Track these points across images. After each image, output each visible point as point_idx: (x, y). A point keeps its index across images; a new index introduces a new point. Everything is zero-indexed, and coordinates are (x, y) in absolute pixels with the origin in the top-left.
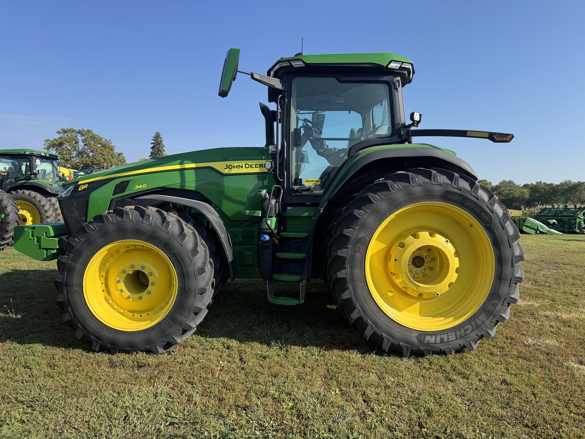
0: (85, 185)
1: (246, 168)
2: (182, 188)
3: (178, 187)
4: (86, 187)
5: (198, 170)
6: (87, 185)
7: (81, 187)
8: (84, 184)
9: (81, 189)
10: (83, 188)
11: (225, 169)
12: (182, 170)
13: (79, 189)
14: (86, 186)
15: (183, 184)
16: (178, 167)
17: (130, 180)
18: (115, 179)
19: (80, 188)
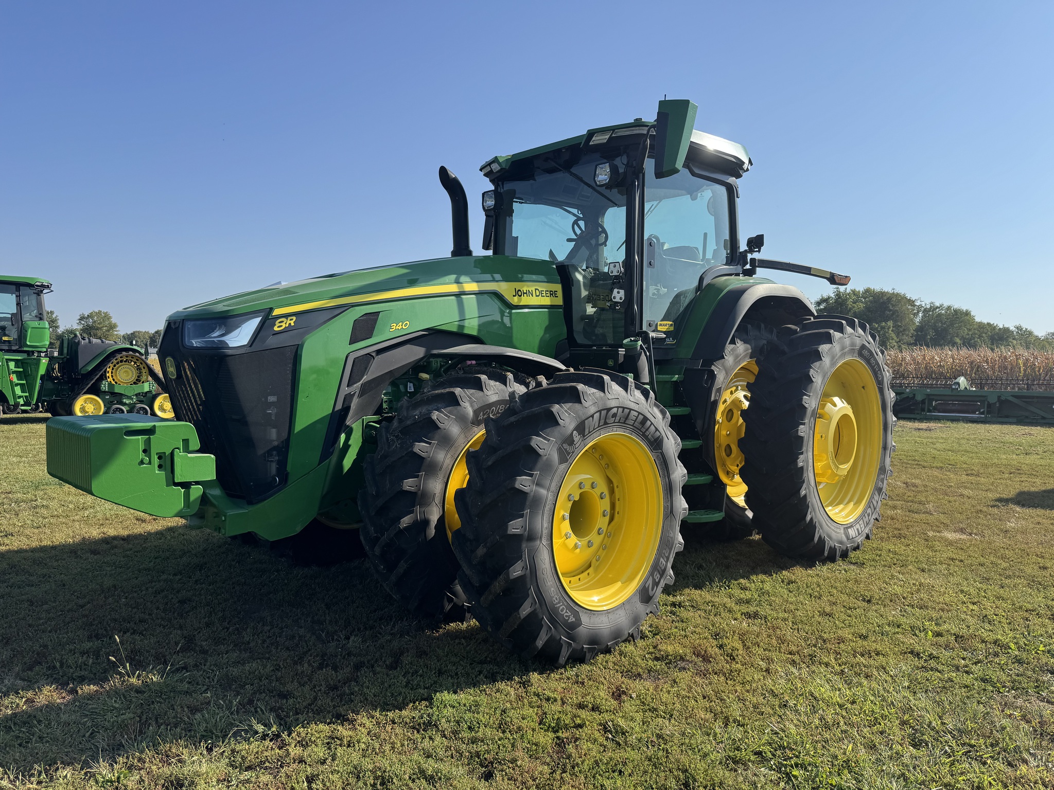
0: (289, 318)
1: (536, 296)
2: (460, 331)
3: (454, 329)
4: (293, 324)
5: (479, 296)
6: (294, 318)
7: (280, 322)
8: (286, 316)
9: (279, 327)
10: (284, 326)
11: (514, 296)
12: (458, 295)
13: (276, 329)
14: (292, 321)
15: (461, 323)
16: (454, 288)
17: (379, 312)
18: (353, 306)
19: (278, 325)
